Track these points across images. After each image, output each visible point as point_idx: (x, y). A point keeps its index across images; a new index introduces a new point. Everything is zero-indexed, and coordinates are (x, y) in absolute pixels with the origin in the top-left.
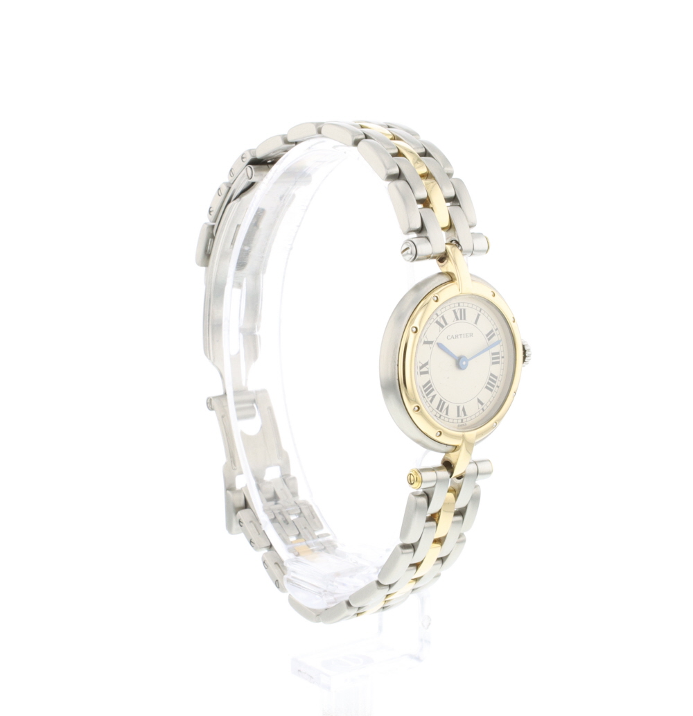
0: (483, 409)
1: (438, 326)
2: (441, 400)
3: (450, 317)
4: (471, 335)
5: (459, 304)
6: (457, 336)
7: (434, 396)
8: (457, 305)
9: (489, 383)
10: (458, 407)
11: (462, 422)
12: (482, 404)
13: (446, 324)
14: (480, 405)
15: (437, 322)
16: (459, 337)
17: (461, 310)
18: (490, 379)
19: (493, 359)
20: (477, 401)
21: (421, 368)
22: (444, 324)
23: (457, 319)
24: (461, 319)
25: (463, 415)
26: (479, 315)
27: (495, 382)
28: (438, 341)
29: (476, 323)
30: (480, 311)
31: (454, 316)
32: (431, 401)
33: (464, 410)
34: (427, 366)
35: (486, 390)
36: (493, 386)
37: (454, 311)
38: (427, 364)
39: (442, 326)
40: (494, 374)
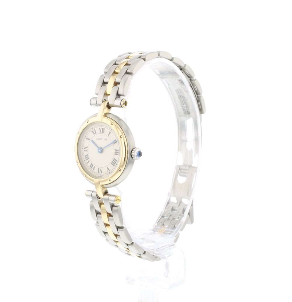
0: (109, 172)
1: (93, 133)
2: (92, 164)
3: (98, 130)
4: (106, 140)
5: (102, 126)
6: (100, 139)
7: (89, 161)
8: (101, 126)
9: (113, 162)
10: (99, 169)
11: (100, 175)
12: (109, 170)
13: (96, 133)
14: (108, 170)
15: (92, 132)
16: (101, 139)
17: (102, 128)
18: (113, 160)
19: (115, 152)
20: (107, 168)
21: (85, 148)
22: (95, 133)
23: (101, 132)
24: (102, 132)
25: (100, 172)
26: (110, 132)
27: (116, 162)
28: (92, 139)
29: (109, 135)
30: (111, 131)
31: (99, 131)
32: (88, 163)
33: (101, 170)
34: (87, 148)
35: (111, 165)
36: (115, 164)
37: (100, 128)
38: (87, 147)
39: (94, 134)
40: (115, 158)
